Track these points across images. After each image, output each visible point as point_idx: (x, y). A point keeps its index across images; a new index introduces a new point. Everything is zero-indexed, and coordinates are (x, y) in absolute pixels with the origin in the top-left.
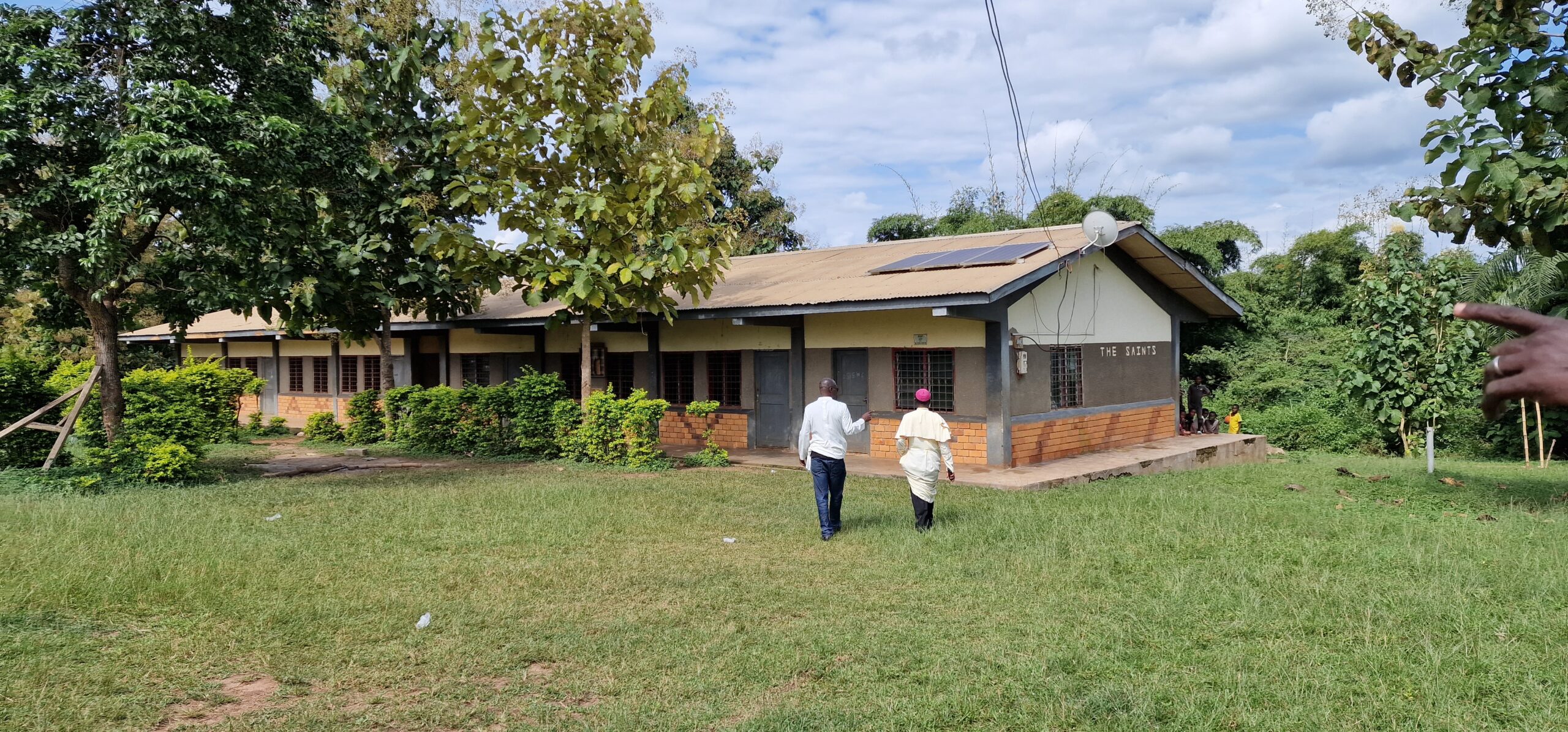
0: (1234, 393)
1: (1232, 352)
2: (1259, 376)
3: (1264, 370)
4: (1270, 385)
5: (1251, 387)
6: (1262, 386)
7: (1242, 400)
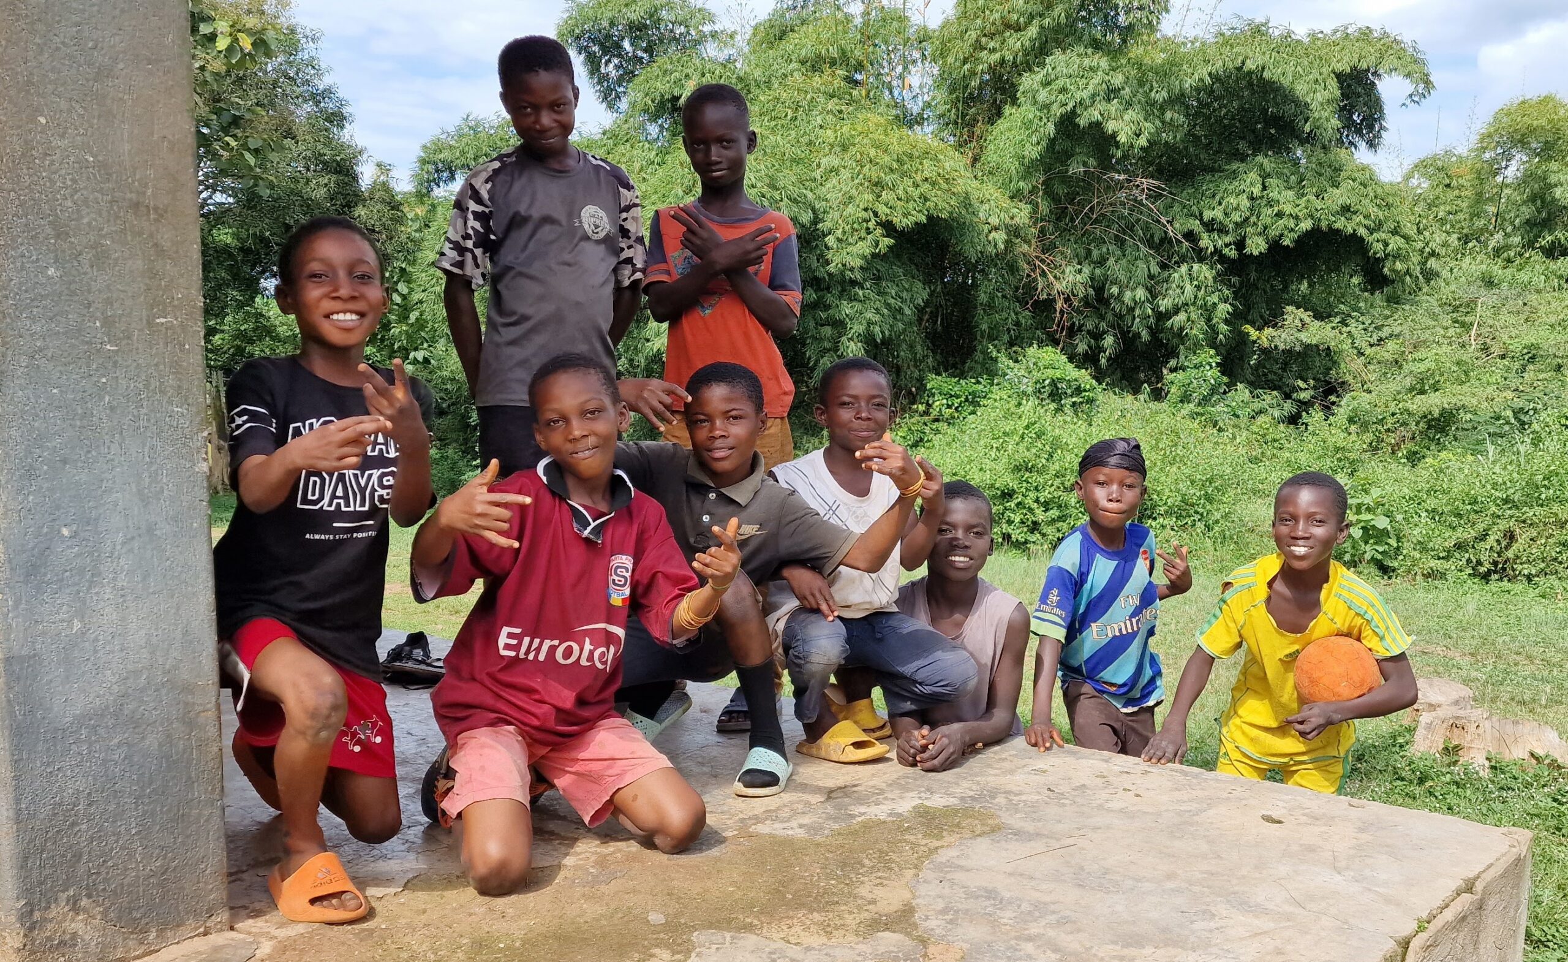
0: (1351, 420)
1: (1354, 327)
2: (1408, 381)
3: (1422, 367)
4: (1434, 402)
5: (1392, 407)
6: (1419, 404)
7: (1368, 437)
